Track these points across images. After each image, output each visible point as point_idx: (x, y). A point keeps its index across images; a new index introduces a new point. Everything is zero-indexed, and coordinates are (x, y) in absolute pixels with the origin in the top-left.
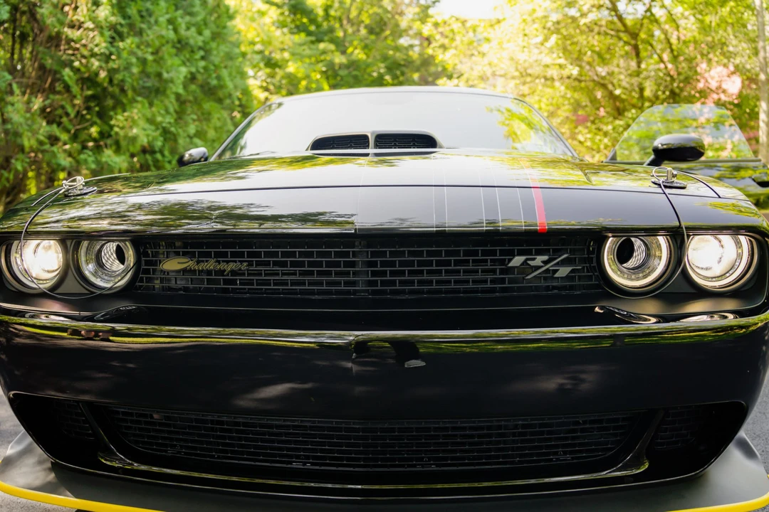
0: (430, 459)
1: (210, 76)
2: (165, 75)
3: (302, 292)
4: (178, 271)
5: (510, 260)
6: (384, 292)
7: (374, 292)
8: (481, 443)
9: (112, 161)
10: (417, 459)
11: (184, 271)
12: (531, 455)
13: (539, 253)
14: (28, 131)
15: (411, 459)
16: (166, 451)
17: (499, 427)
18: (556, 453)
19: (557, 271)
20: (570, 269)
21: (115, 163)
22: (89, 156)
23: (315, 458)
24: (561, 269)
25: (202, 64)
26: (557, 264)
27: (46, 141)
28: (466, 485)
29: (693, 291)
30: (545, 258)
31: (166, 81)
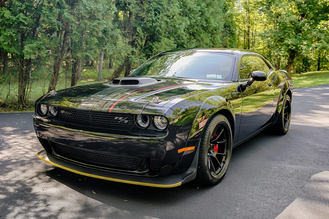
4: (63, 113)
7: (93, 122)
13: (121, 117)
19: (125, 121)
20: (128, 121)
28: (105, 168)
30: (122, 118)
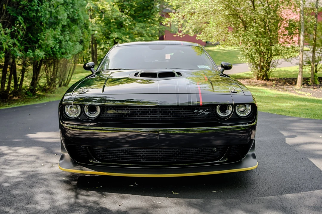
0: (175, 159)
1: (75, 15)
2: (59, 17)
3: (144, 119)
4: (112, 114)
5: (194, 111)
6: (164, 119)
7: (161, 119)
8: (187, 154)
9: (39, 54)
10: (172, 159)
11: (114, 113)
12: (199, 157)
13: (201, 109)
14: (5, 42)
15: (170, 159)
16: (107, 159)
17: (192, 151)
18: (205, 157)
20: (208, 113)
21: (41, 55)
22: (31, 52)
23: (147, 159)
24: (206, 113)
25: (72, 10)
26: (205, 112)
27: (12, 46)
29: (238, 118)
30: (202, 110)
31: (59, 20)
